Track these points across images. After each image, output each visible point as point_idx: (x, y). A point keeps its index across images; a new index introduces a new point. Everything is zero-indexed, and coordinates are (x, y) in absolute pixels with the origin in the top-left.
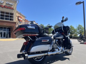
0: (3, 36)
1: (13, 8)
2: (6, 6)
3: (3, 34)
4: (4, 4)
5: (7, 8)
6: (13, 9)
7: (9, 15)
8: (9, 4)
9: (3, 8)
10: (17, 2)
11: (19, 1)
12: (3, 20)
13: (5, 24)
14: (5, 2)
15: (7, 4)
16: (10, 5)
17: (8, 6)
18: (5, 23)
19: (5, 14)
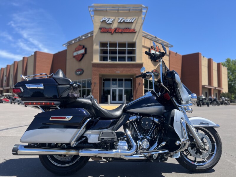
0: (117, 98)
1: (134, 30)
2: (119, 29)
3: (117, 93)
4: (115, 26)
5: (121, 33)
6: (134, 32)
7: (127, 48)
8: (126, 21)
9: (112, 34)
10: (144, 11)
11: (146, 7)
12: (115, 62)
13: (118, 72)
14: (117, 18)
15: (120, 22)
16: (127, 23)
17: (123, 26)
18: (118, 69)
19: (118, 48)
